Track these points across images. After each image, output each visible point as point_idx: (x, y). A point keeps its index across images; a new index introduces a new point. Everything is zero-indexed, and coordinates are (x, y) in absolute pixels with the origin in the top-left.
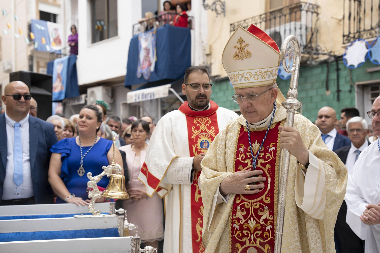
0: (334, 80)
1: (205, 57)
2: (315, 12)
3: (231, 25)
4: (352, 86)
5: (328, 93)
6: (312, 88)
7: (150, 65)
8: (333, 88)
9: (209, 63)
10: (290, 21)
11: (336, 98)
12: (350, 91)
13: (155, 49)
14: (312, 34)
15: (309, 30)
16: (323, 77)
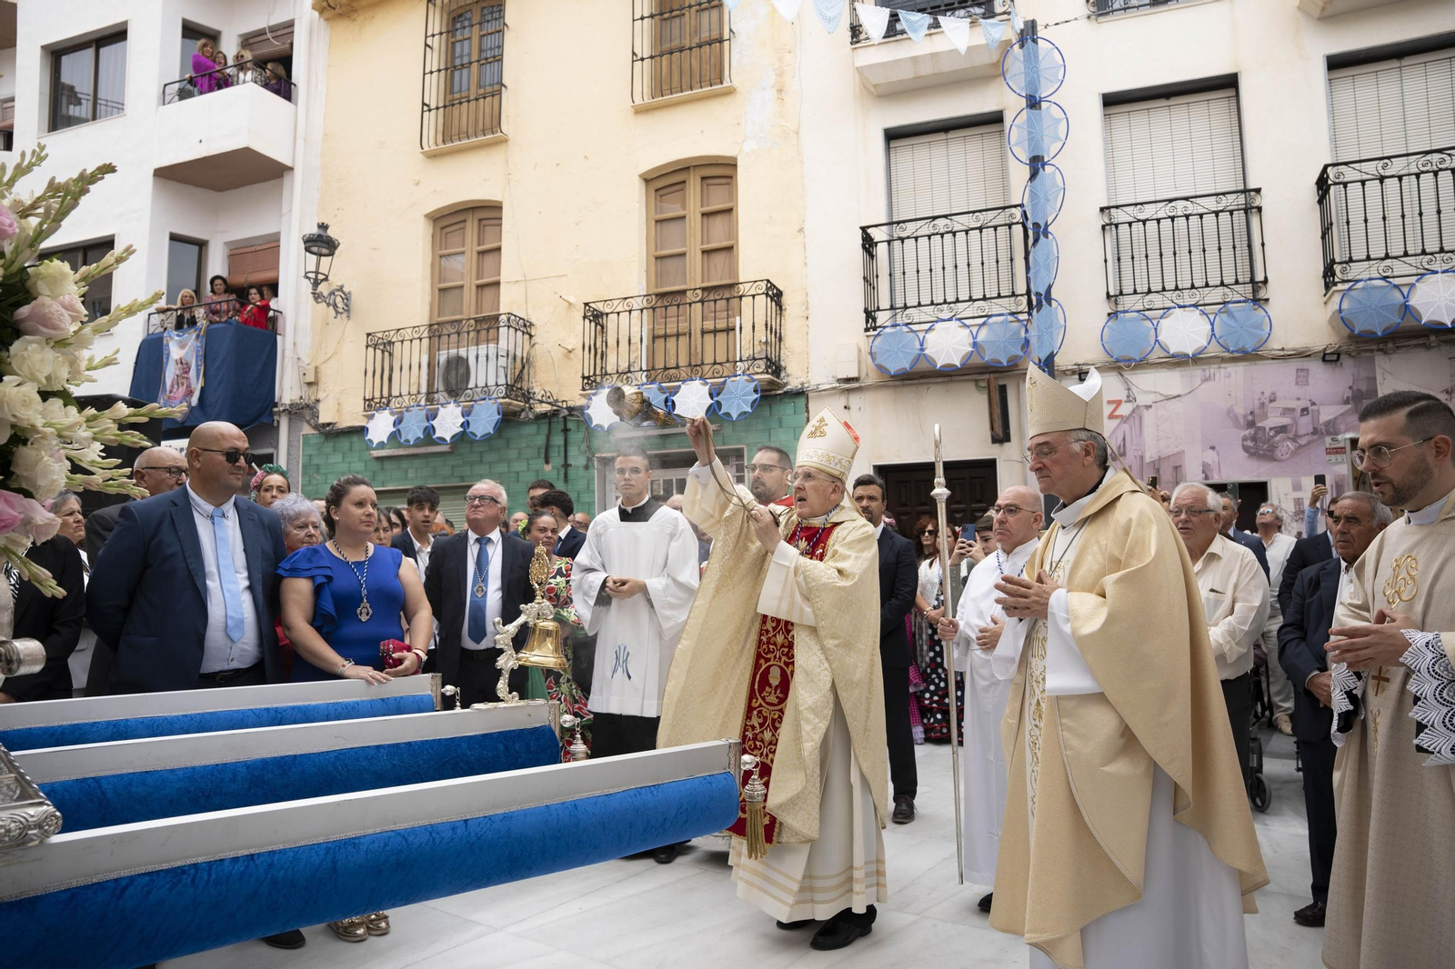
0: (559, 446)
1: (305, 388)
2: (528, 333)
3: (369, 335)
4: (589, 459)
5: (548, 468)
6: (519, 458)
7: (190, 393)
8: (557, 460)
9: (313, 398)
10: (488, 341)
11: (562, 476)
12: (587, 467)
13: (201, 363)
14: (523, 367)
15: (519, 361)
16: (541, 440)
